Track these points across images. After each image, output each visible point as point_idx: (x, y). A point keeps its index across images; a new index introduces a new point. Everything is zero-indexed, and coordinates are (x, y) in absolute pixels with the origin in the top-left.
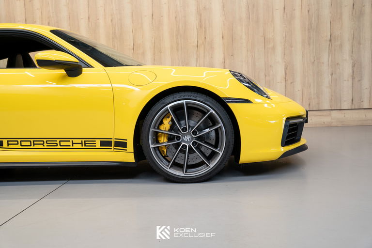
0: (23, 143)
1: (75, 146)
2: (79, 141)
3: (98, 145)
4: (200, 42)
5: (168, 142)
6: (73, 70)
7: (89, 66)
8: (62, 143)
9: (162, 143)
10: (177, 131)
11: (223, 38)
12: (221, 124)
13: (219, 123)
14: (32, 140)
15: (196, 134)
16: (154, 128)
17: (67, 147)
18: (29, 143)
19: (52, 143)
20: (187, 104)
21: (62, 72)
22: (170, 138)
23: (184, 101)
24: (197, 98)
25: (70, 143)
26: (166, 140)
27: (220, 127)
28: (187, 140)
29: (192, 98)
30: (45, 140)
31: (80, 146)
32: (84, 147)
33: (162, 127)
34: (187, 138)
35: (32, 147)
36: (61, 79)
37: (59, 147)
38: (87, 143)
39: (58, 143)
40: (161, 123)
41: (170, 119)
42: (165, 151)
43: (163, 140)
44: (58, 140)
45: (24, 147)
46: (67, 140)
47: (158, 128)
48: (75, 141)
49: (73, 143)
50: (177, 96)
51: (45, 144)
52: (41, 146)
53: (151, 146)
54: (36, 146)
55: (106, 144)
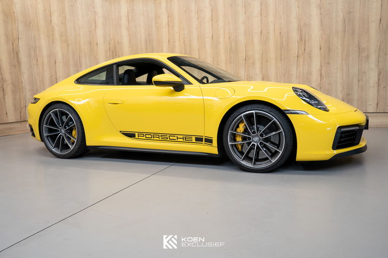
0: (147, 136)
1: (179, 140)
2: (182, 137)
3: (194, 140)
4: (300, 53)
5: (242, 141)
6: (178, 87)
7: (189, 83)
8: (171, 138)
9: (238, 142)
10: (249, 134)
11: (320, 49)
12: (282, 130)
13: (280, 129)
14: (152, 134)
15: (263, 137)
16: (232, 130)
17: (173, 141)
18: (150, 136)
19: (164, 137)
20: (256, 113)
21: (171, 88)
22: (244, 139)
23: (254, 111)
24: (263, 110)
25: (175, 138)
26: (240, 139)
27: (281, 132)
28: (256, 140)
29: (259, 109)
30: (160, 135)
31: (182, 140)
32: (184, 141)
33: (238, 130)
34: (256, 139)
35: (152, 139)
36: (171, 93)
37: (168, 140)
38: (187, 139)
39: (168, 137)
40: (238, 127)
41: (244, 124)
42: (240, 147)
43: (239, 139)
44: (168, 135)
45: (147, 139)
46: (173, 135)
47: (236, 130)
48: (179, 136)
49: (177, 138)
50: (249, 107)
51: (160, 138)
52: (158, 139)
53: (230, 143)
54: (155, 139)
55: (199, 139)
